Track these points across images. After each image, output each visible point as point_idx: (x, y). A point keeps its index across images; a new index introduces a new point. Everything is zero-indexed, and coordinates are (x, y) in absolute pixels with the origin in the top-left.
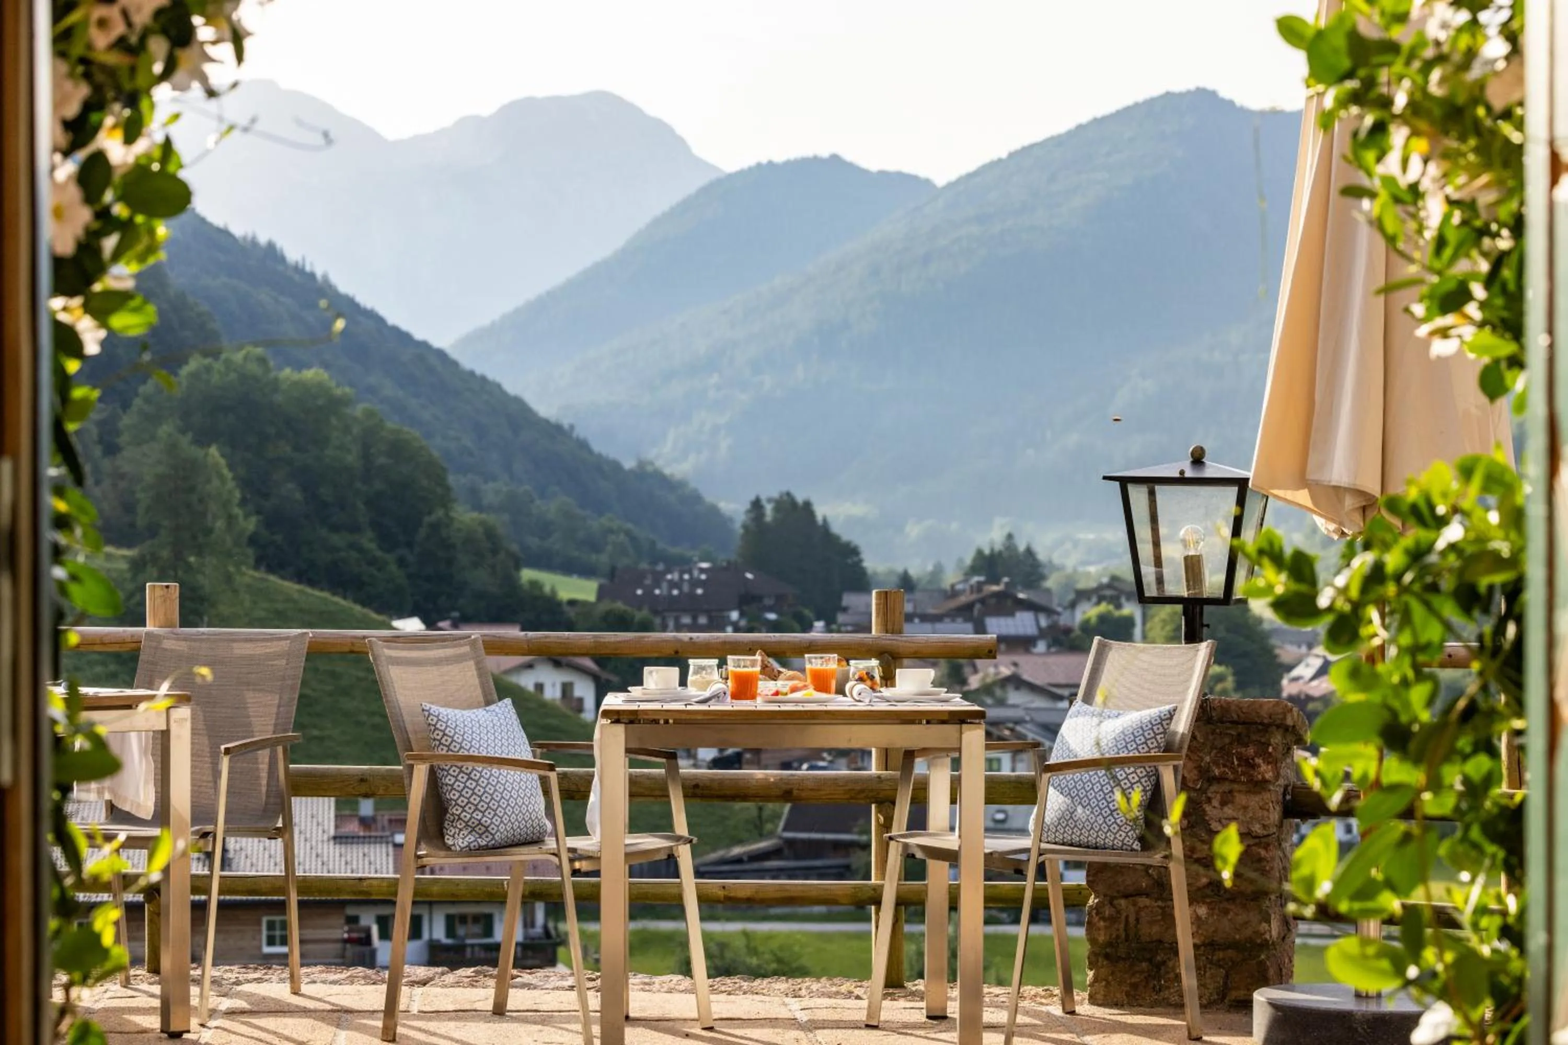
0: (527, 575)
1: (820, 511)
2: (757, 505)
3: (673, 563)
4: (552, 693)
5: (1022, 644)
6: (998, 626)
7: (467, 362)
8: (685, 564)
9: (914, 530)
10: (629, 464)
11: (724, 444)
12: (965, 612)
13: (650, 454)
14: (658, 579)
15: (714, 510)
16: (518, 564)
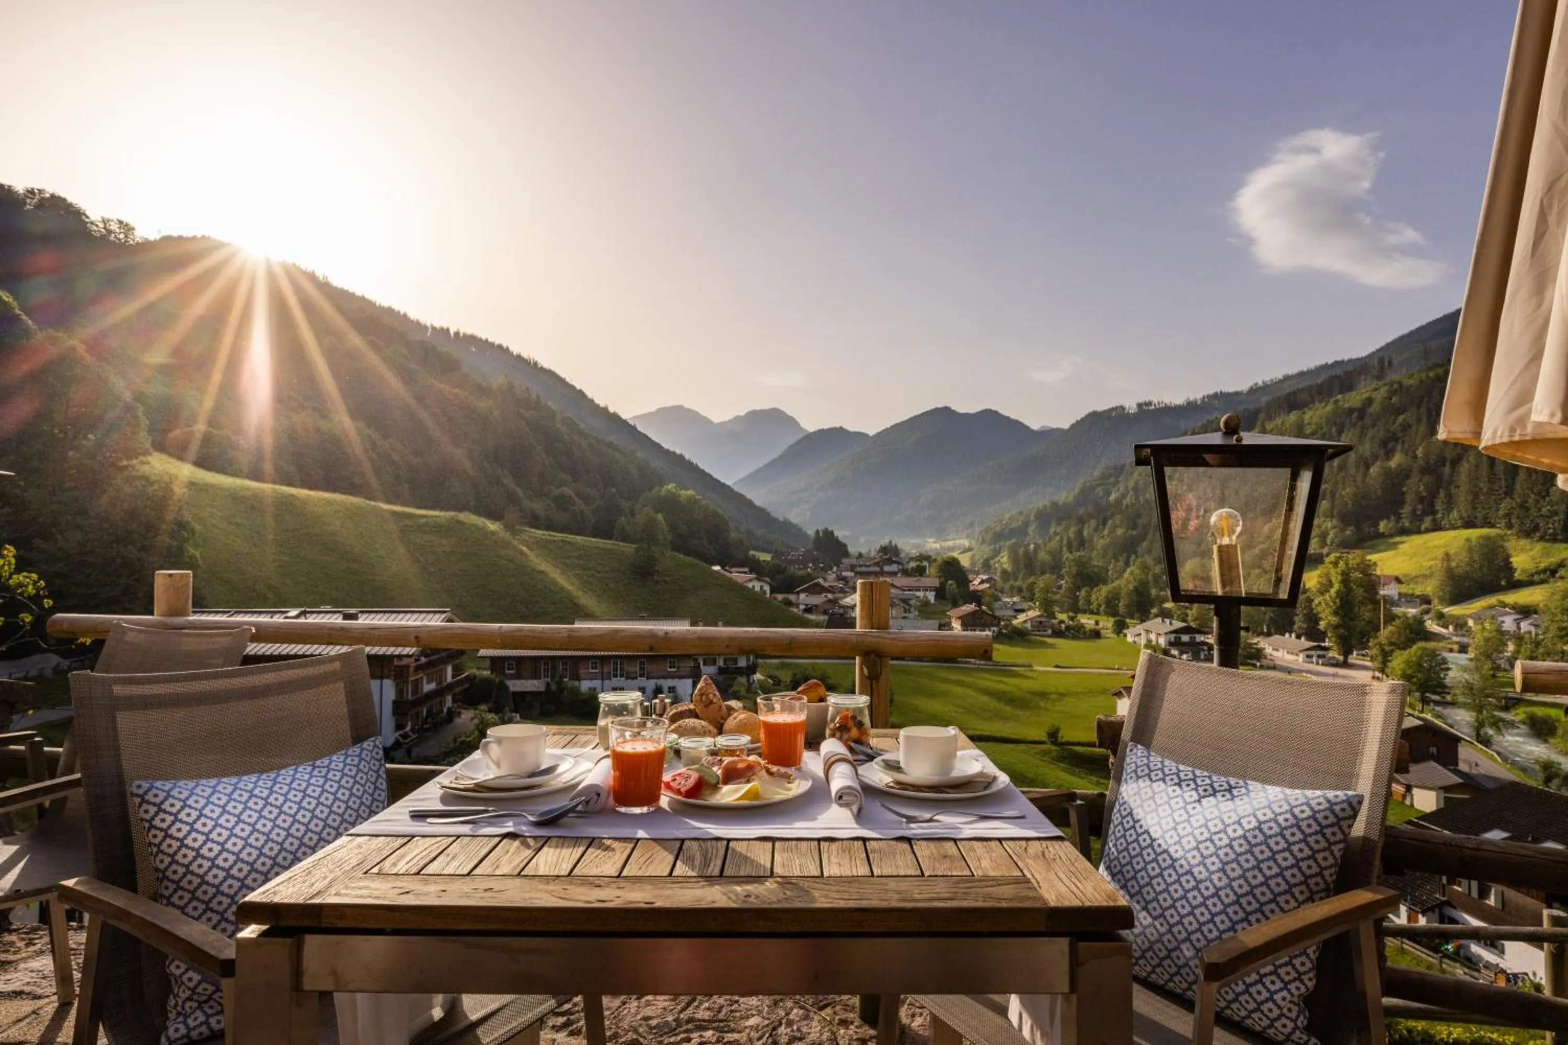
0: (752, 552)
1: (836, 533)
2: (817, 532)
3: (793, 549)
4: (757, 589)
5: (894, 574)
6: (887, 568)
7: (736, 489)
8: (797, 549)
9: (862, 540)
10: (781, 519)
11: (809, 513)
12: (877, 564)
13: (787, 516)
14: (789, 554)
15: (806, 534)
16: (749, 549)
